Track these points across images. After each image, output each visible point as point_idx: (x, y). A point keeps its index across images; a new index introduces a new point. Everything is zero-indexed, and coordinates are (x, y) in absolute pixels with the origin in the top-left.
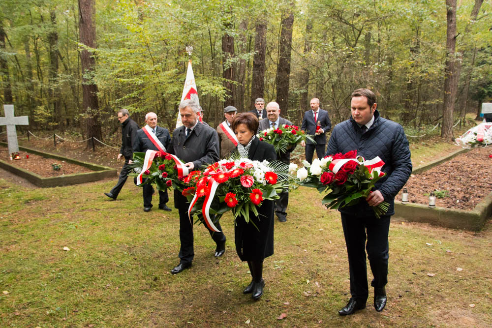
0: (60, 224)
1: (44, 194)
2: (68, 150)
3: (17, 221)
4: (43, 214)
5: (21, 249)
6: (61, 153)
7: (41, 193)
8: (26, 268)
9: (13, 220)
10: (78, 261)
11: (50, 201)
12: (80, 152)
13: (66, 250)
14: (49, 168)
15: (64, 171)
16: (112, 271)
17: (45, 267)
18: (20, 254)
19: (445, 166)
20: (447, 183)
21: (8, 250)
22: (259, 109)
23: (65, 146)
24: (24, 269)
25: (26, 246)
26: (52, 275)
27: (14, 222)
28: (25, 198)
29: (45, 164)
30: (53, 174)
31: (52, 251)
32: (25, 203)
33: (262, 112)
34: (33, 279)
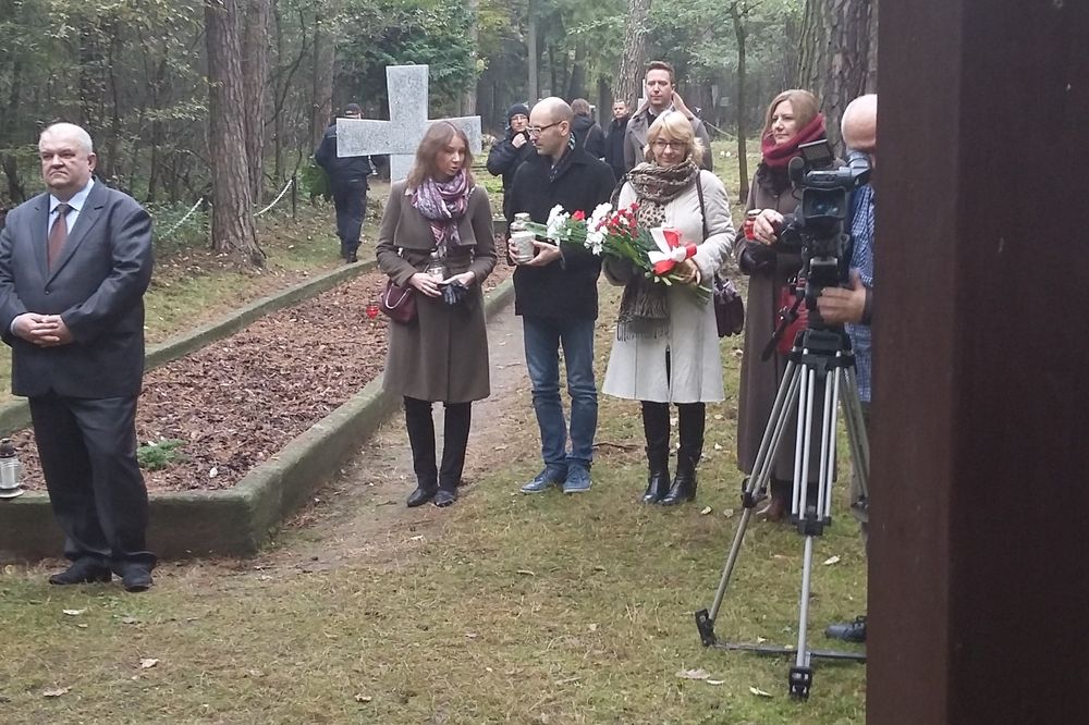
19: (209, 357)
20: (194, 418)
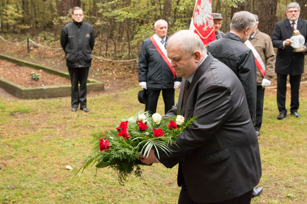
0: (55, 141)
1: (29, 106)
2: (44, 58)
3: (6, 134)
4: (33, 128)
5: (19, 165)
6: (36, 61)
7: (25, 105)
8: (31, 185)
9: (3, 133)
10: (85, 181)
11: (36, 114)
12: (58, 61)
13: (69, 169)
14: (25, 77)
15: (43, 82)
16: (123, 195)
17: (50, 185)
18: (20, 170)
21: (6, 165)
22: (292, 19)
23: (39, 53)
24: (28, 186)
25: (24, 162)
26: (59, 194)
27: (4, 135)
28: (9, 109)
29: (20, 73)
30: (32, 84)
31: (53, 169)
32: (10, 115)
33: (296, 22)
34: (40, 197)
